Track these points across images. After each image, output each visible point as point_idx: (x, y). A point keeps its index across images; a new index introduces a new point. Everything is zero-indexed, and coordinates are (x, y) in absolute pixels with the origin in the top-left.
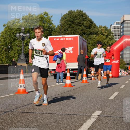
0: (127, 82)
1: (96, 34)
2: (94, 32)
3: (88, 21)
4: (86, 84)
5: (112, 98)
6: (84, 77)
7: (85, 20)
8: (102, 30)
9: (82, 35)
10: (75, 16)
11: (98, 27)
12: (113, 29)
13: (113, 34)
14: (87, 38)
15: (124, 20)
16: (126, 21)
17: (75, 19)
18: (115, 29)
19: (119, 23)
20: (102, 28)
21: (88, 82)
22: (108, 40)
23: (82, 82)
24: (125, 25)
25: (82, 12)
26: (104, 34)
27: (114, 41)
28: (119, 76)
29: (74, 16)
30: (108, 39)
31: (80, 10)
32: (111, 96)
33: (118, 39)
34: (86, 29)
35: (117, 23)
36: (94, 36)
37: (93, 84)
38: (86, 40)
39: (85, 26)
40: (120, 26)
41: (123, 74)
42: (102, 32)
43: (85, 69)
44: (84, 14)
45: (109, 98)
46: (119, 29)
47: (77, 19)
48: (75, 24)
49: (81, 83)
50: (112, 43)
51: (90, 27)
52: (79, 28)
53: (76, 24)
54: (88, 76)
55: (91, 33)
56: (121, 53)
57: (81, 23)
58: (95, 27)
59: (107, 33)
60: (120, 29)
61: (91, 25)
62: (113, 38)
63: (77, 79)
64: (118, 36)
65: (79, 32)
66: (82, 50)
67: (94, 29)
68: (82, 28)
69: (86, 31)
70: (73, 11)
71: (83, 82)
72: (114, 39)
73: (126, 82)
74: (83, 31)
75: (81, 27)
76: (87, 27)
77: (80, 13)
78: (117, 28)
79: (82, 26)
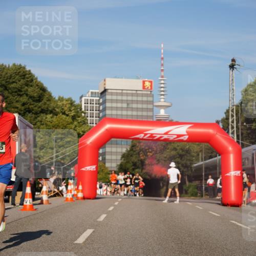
0: (111, 208)
1: (53, 112)
2: (47, 108)
3: (37, 87)
4: (30, 213)
5: (81, 240)
6: (27, 198)
7: (31, 84)
8: (63, 104)
9: (25, 113)
10: (9, 75)
11: (57, 98)
12: (85, 103)
13: (85, 113)
14: (34, 120)
15: (105, 88)
16: (109, 91)
17: (9, 82)
18: (89, 105)
19: (95, 93)
20: (64, 102)
21: (36, 209)
22: (76, 126)
23: (22, 208)
24: (108, 97)
25: (24, 68)
26: (67, 113)
27: (88, 128)
28: (97, 196)
29: (7, 75)
30: (75, 123)
31: (20, 65)
32: (79, 236)
33: (96, 124)
34: (33, 103)
35: (92, 93)
36: (47, 116)
37: (45, 212)
38: (31, 123)
39: (31, 97)
40: (98, 98)
41: (105, 192)
42: (63, 109)
43: (28, 183)
44: (27, 73)
45: (76, 242)
46: (96, 104)
47: (14, 82)
48: (10, 90)
49: (22, 210)
50: (84, 132)
51: (39, 99)
52: (17, 99)
53: (13, 92)
54: (36, 197)
55: (42, 110)
56: (101, 151)
57: (23, 90)
58: (50, 98)
59: (73, 111)
60: (98, 105)
61: (41, 94)
62: (84, 122)
63: (12, 202)
64: (94, 118)
65: (17, 108)
66: (23, 145)
67: (48, 103)
68: (24, 99)
69: (32, 106)
70: (6, 66)
71: (25, 209)
72: (88, 123)
73: (109, 207)
74: (27, 106)
75: (21, 99)
76: (34, 97)
77: (19, 71)
78: (92, 103)
79: (25, 97)
